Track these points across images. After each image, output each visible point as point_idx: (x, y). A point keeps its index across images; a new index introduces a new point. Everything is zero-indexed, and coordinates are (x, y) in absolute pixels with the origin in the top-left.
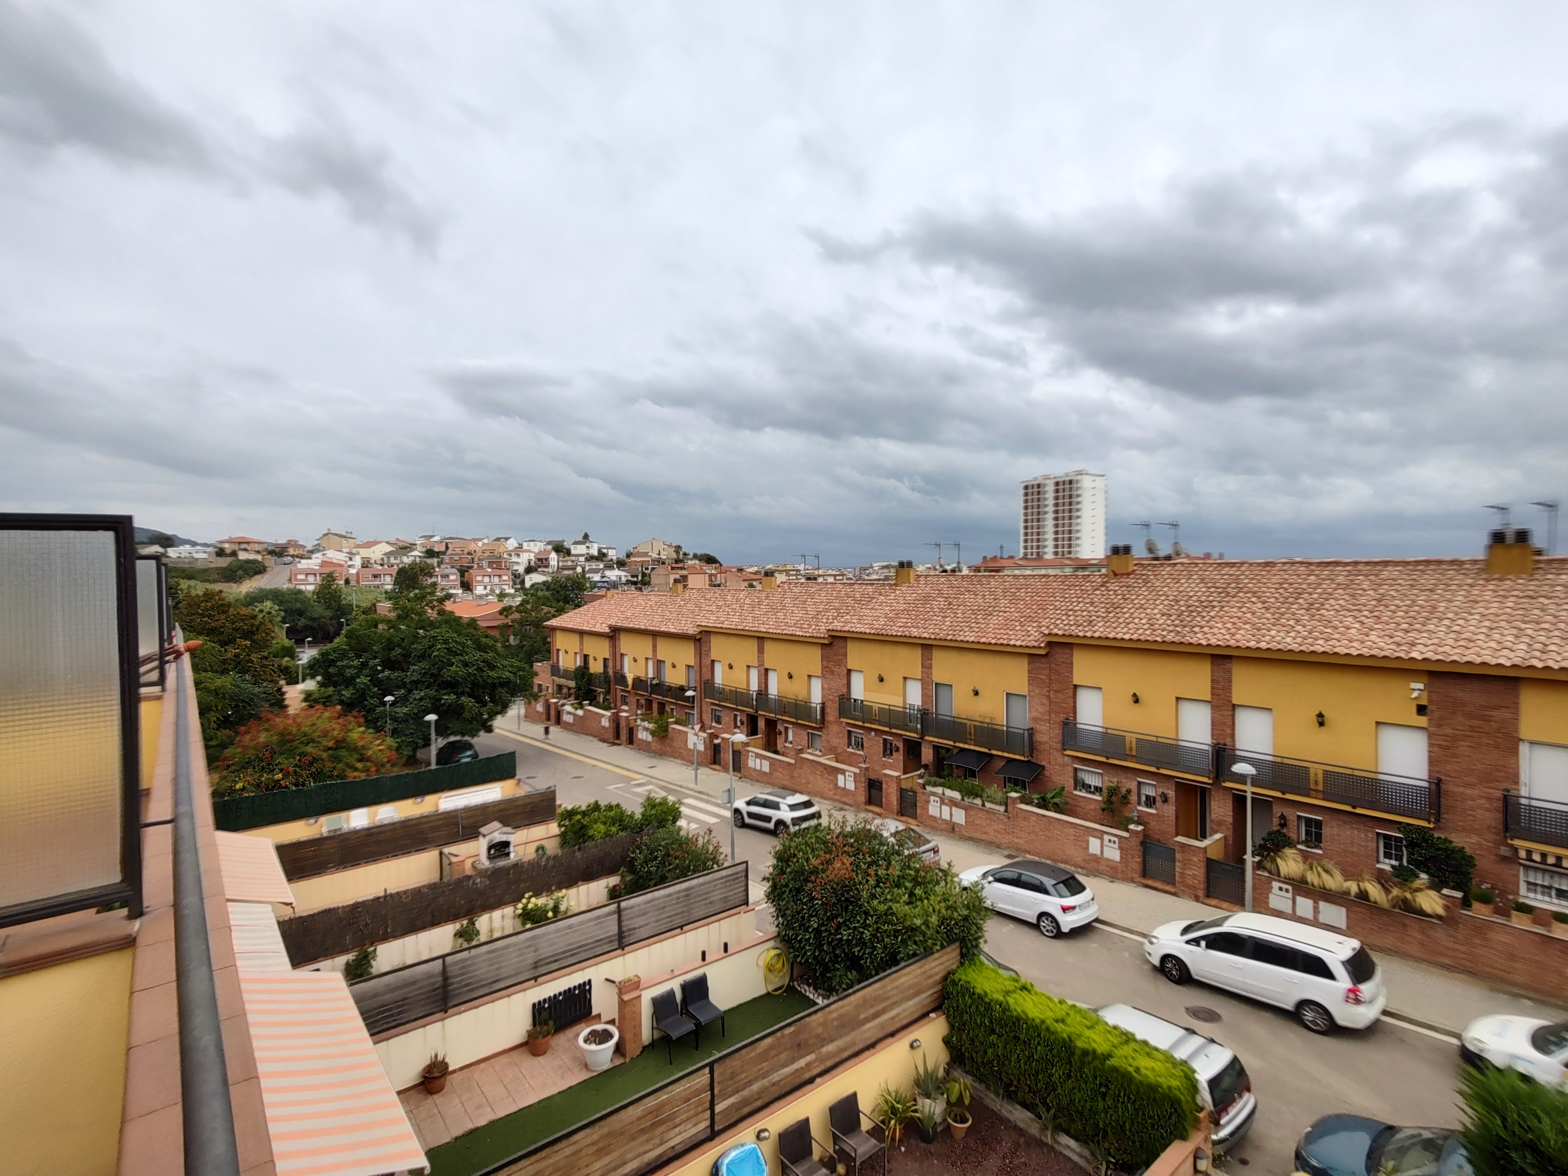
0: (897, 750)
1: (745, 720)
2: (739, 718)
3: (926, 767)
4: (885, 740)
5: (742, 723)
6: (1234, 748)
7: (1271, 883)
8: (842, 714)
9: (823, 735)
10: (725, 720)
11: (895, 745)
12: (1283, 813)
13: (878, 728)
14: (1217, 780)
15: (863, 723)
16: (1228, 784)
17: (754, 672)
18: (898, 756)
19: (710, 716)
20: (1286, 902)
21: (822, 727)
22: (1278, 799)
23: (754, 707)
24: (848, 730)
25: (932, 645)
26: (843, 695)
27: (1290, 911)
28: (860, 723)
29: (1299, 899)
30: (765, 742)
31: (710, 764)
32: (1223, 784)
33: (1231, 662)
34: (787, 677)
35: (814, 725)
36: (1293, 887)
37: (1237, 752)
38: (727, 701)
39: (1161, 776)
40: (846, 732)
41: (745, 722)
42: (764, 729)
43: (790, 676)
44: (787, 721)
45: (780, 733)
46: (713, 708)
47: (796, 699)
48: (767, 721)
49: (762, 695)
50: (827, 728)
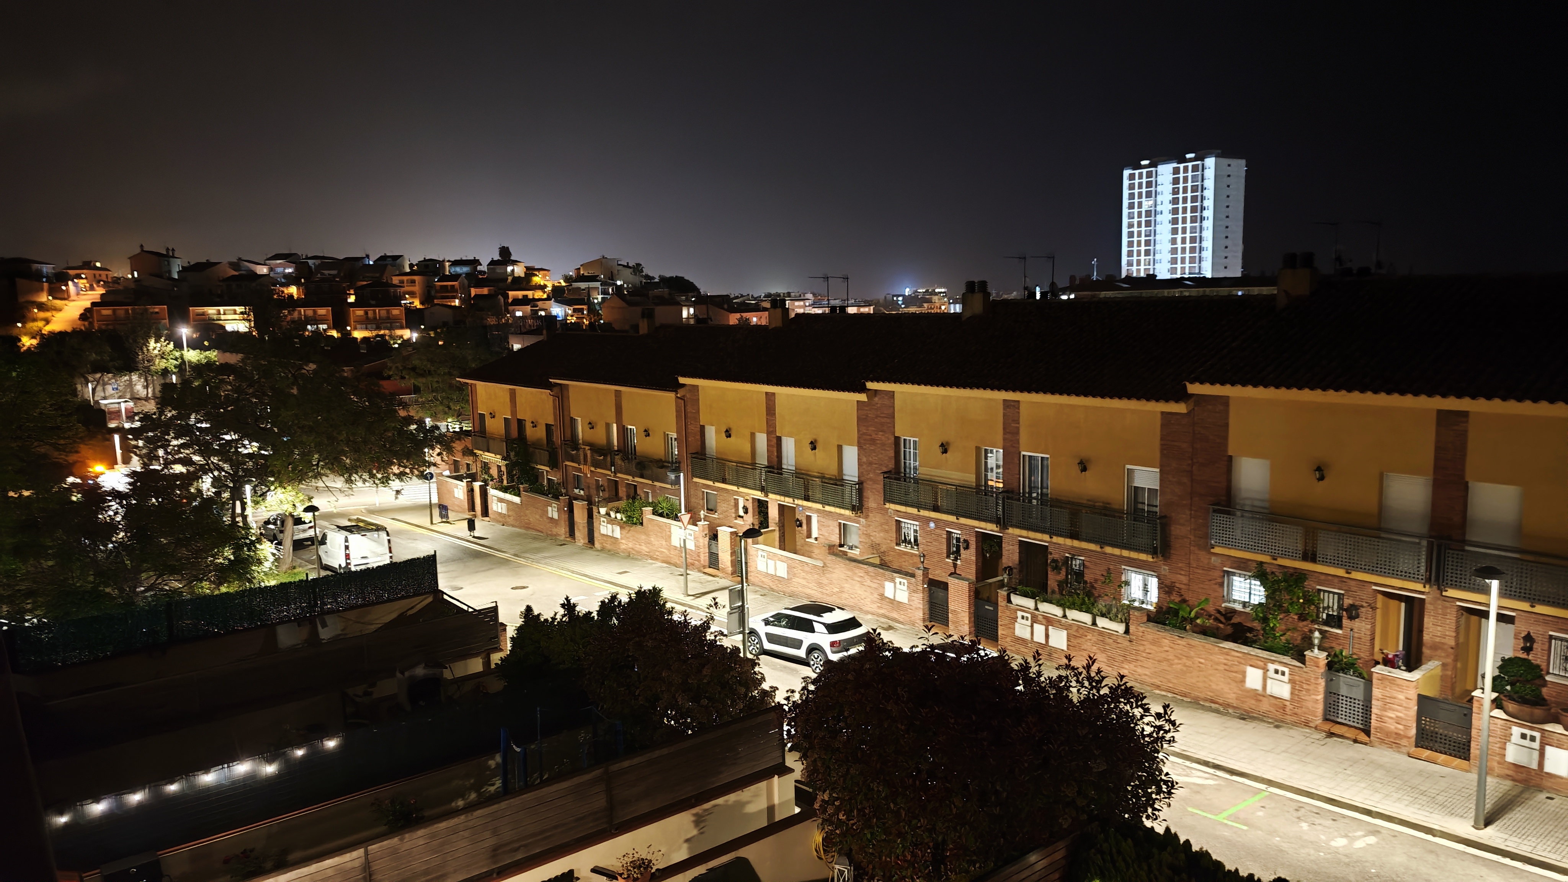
0: (967, 548)
1: (751, 507)
2: (741, 505)
3: (1008, 569)
4: (949, 533)
5: (746, 512)
6: (1465, 542)
7: (1510, 728)
8: (889, 498)
9: (861, 528)
10: (722, 507)
11: (964, 540)
12: (1529, 633)
13: (940, 518)
14: (1435, 587)
15: (919, 511)
16: (1451, 593)
17: (762, 440)
18: (969, 556)
19: (701, 502)
20: (1531, 755)
21: (860, 517)
22: (1523, 614)
23: (762, 489)
24: (896, 520)
25: (1018, 401)
26: (889, 472)
27: (1534, 766)
28: (914, 511)
29: (1549, 750)
30: (780, 537)
31: (704, 567)
32: (1444, 593)
33: (1467, 422)
34: (809, 447)
35: (847, 513)
36: (1542, 733)
37: (1468, 548)
38: (724, 481)
39: (1353, 583)
40: (894, 523)
41: (750, 510)
42: (777, 519)
43: (813, 446)
44: (809, 508)
45: (801, 525)
46: (705, 491)
47: (822, 477)
48: (782, 508)
49: (773, 472)
50: (867, 517)
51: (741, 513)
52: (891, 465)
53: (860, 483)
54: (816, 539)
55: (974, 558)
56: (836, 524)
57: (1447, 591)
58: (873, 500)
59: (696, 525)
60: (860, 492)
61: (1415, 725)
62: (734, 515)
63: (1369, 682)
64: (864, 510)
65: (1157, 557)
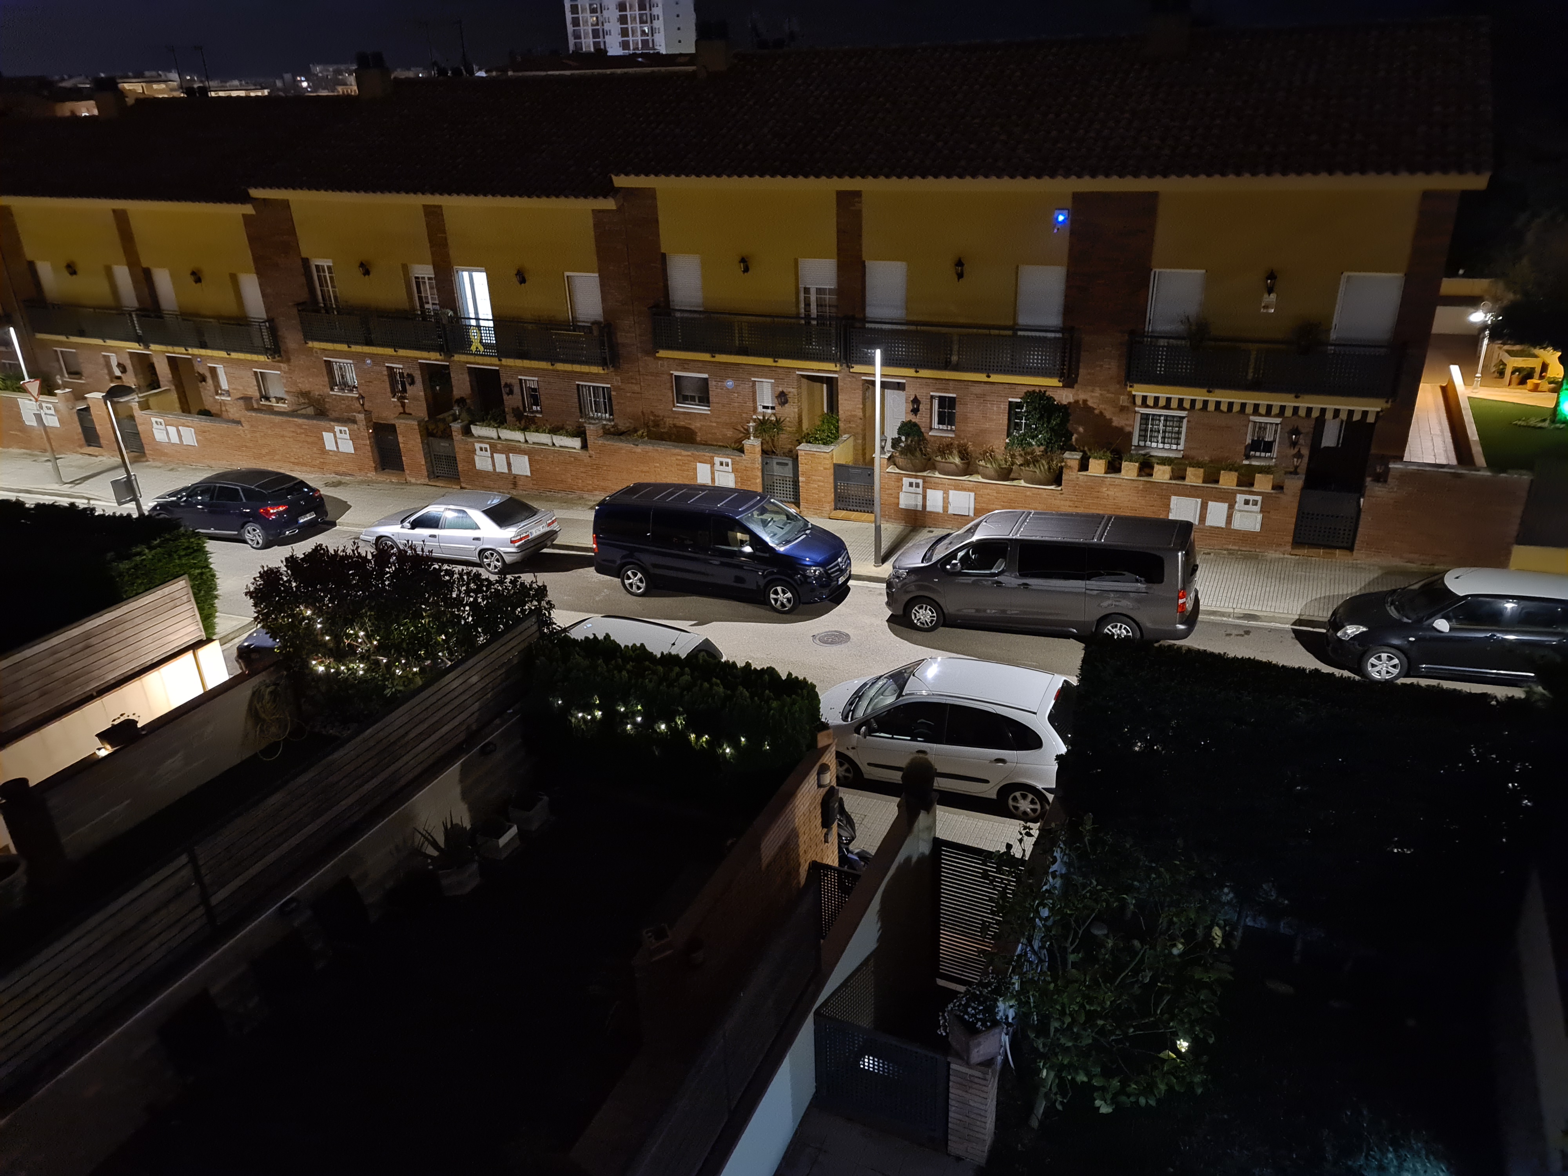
0: (412, 383)
1: (128, 363)
2: (114, 362)
3: (461, 401)
4: (390, 369)
5: (124, 369)
6: (864, 320)
7: (902, 480)
8: (309, 335)
9: (283, 374)
10: (87, 368)
11: (408, 375)
12: (916, 396)
13: (375, 352)
14: (844, 366)
15: (349, 347)
16: (857, 368)
17: (123, 274)
18: (417, 391)
19: (56, 365)
20: (916, 499)
21: (279, 362)
22: (911, 379)
23: (139, 340)
24: (325, 361)
25: (440, 207)
26: (304, 303)
27: (920, 508)
28: (343, 347)
29: (929, 492)
30: (179, 398)
31: (81, 446)
32: (851, 370)
33: (860, 202)
34: (190, 280)
35: (262, 358)
36: (923, 479)
37: (867, 325)
38: (82, 334)
39: (780, 370)
40: (323, 365)
41: (129, 367)
42: (170, 376)
43: (197, 277)
44: (212, 358)
45: (203, 379)
46: (58, 349)
47: (219, 318)
48: (173, 362)
49: (149, 316)
50: (288, 361)
51: (117, 373)
52: (304, 295)
53: (270, 320)
54: (228, 393)
55: (422, 394)
56: (250, 374)
57: (853, 367)
58: (291, 339)
59: (55, 395)
60: (273, 331)
61: (833, 490)
62: (107, 377)
63: (795, 459)
64: (282, 353)
65: (608, 368)
